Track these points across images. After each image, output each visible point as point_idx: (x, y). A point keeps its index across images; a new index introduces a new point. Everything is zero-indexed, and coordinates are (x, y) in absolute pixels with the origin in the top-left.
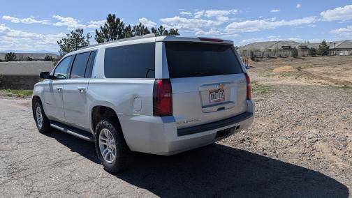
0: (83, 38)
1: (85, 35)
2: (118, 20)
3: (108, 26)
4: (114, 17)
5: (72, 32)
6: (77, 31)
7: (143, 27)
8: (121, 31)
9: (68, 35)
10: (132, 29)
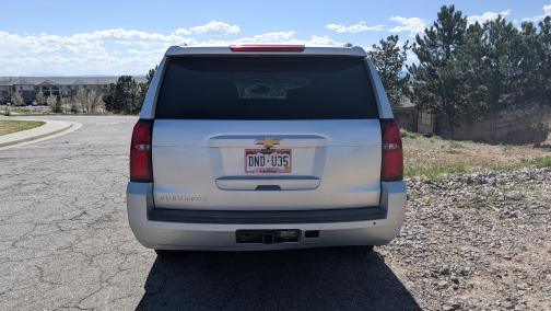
0: (398, 49)
1: (400, 45)
2: (459, 14)
3: (440, 26)
4: (452, 9)
5: (381, 42)
6: (389, 39)
7: (504, 22)
8: (460, 33)
9: (374, 46)
10: (482, 26)
